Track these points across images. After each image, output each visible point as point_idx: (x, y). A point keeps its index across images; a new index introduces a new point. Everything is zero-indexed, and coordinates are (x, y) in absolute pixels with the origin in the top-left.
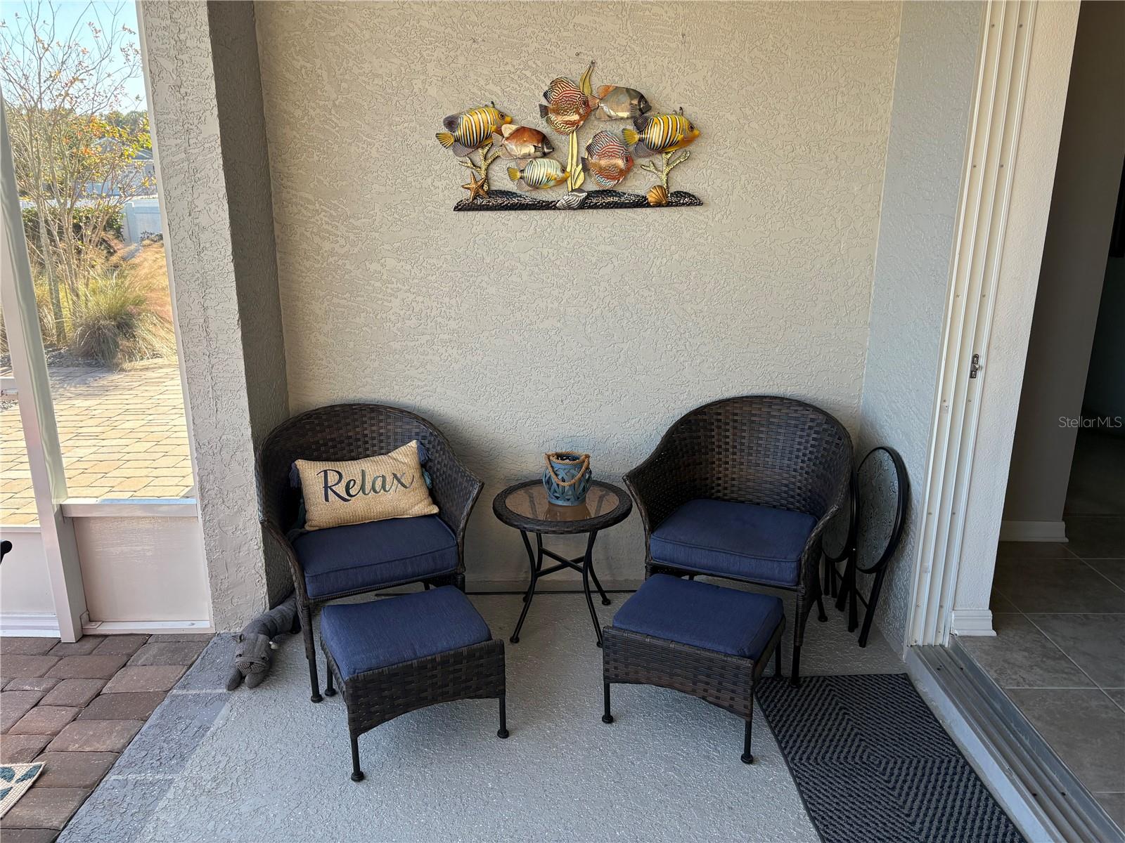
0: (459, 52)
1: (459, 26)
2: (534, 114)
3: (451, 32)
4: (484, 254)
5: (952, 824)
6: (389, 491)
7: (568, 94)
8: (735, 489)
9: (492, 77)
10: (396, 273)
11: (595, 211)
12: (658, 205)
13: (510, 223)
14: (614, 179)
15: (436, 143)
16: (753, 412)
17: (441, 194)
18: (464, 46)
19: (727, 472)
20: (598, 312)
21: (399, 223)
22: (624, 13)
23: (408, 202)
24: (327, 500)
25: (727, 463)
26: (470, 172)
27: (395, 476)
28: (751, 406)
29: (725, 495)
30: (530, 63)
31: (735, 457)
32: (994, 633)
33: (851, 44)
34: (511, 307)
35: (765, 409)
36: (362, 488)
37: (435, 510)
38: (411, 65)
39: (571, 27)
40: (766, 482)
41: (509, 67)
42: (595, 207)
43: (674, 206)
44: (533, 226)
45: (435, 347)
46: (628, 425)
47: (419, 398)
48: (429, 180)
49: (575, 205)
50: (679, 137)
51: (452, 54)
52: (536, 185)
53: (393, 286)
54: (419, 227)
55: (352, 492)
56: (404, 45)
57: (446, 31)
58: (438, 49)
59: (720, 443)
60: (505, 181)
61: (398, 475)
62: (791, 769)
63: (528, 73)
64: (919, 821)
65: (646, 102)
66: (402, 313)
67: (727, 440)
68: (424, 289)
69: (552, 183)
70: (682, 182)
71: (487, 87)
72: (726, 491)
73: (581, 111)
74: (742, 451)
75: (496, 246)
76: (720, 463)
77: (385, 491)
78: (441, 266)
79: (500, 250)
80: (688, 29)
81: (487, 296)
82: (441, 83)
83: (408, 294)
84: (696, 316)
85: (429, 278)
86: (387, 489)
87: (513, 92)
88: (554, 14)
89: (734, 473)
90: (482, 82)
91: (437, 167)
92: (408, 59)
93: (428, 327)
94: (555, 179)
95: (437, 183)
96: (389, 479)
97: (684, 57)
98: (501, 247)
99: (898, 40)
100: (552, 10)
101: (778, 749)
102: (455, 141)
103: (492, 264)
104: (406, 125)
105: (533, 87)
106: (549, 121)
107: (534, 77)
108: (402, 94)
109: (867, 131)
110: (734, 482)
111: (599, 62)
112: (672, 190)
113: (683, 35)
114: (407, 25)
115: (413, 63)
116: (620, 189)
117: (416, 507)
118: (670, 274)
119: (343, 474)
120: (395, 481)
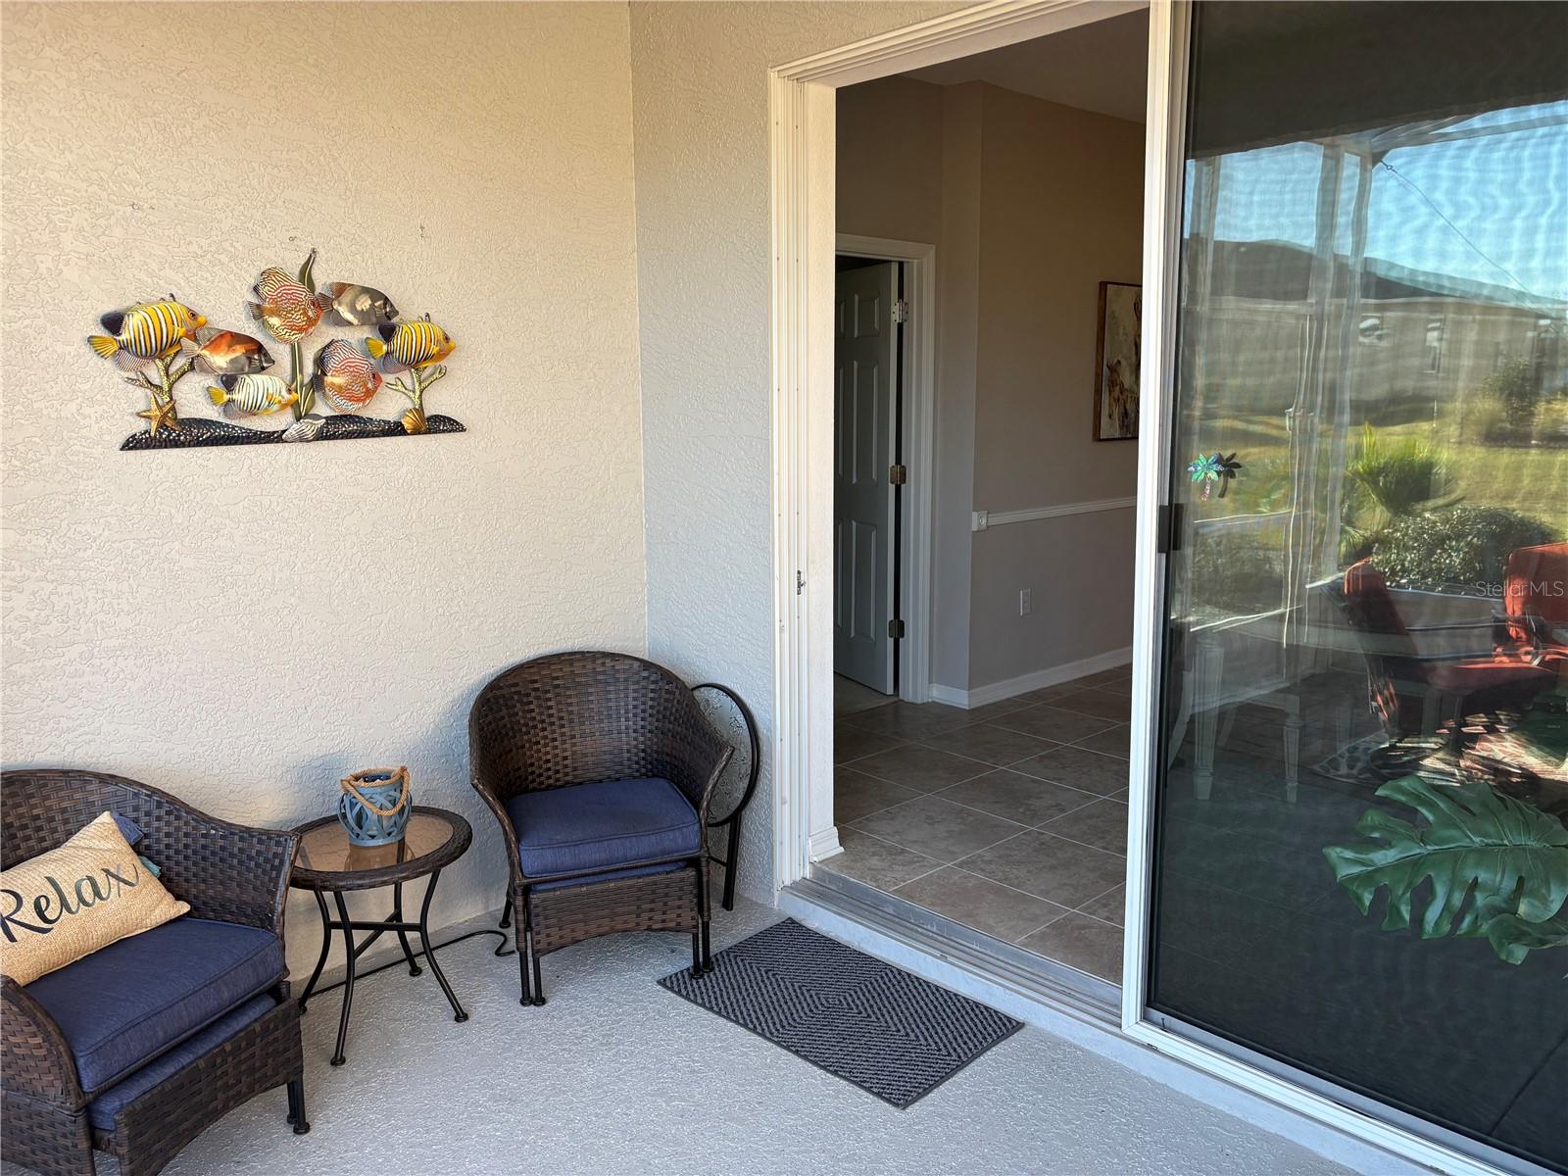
0: (113, 221)
1: (111, 184)
2: (237, 315)
3: (99, 191)
4: (173, 511)
5: (933, 1020)
6: (108, 897)
7: (289, 290)
8: (569, 770)
9: (170, 259)
10: (19, 552)
11: (331, 442)
12: (417, 432)
13: (210, 464)
14: (359, 400)
15: (81, 351)
16: (555, 675)
17: (95, 427)
18: (121, 213)
19: (556, 751)
20: (346, 575)
21: (22, 473)
22: (348, 193)
23: (37, 440)
24: (12, 939)
25: (555, 740)
26: (143, 395)
27: (107, 872)
28: (571, 665)
29: (557, 780)
30: (226, 245)
31: (563, 730)
32: (842, 849)
33: (594, 255)
34: (220, 583)
35: (567, 669)
36: (64, 904)
37: (184, 907)
38: (33, 233)
39: (281, 203)
40: (605, 753)
41: (194, 248)
42: (334, 437)
43: (434, 433)
44: (246, 467)
45: (96, 662)
46: (397, 724)
47: (70, 748)
48: (73, 407)
49: (310, 436)
50: (435, 349)
51: (102, 221)
52: (253, 411)
53: (13, 574)
54: (58, 477)
55: (50, 915)
56: (18, 203)
57: (90, 189)
58: (77, 214)
59: (543, 717)
60: (200, 405)
61: (112, 870)
62: (778, 1043)
63: (224, 258)
64: (909, 1031)
65: (392, 305)
66: (32, 615)
67: (551, 712)
68: (72, 573)
69: (275, 407)
70: (437, 403)
71: (162, 273)
72: (558, 776)
73: (310, 313)
74: (571, 721)
75: (192, 497)
76: (547, 741)
77: (102, 899)
78: (101, 535)
79: (198, 503)
80: (427, 222)
81: (179, 572)
82: (85, 263)
83: (42, 584)
84: (468, 568)
85: (80, 554)
86: (104, 896)
87: (204, 283)
88: (255, 183)
89: (565, 750)
90: (154, 266)
91: (86, 387)
92: (28, 224)
93: (82, 631)
94: (280, 402)
95: (86, 410)
96: (101, 879)
97: (425, 253)
98: (199, 498)
99: (635, 254)
100: (251, 178)
101: (748, 1033)
102: (121, 348)
103: (186, 524)
104: (27, 322)
105: (232, 277)
106: (265, 325)
107: (232, 264)
108: (19, 276)
109: (619, 348)
110: (566, 762)
111: (321, 251)
112: (427, 414)
113: (422, 228)
114: (23, 174)
115: (35, 231)
116: (365, 414)
117: (157, 912)
118: (433, 517)
119: (19, 892)
120: (113, 881)
